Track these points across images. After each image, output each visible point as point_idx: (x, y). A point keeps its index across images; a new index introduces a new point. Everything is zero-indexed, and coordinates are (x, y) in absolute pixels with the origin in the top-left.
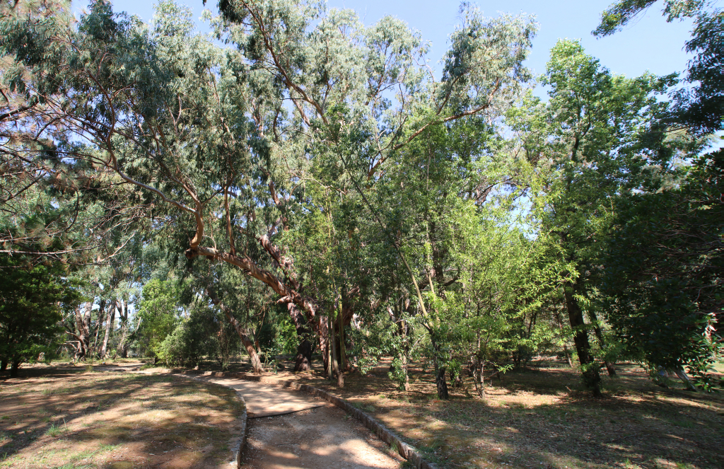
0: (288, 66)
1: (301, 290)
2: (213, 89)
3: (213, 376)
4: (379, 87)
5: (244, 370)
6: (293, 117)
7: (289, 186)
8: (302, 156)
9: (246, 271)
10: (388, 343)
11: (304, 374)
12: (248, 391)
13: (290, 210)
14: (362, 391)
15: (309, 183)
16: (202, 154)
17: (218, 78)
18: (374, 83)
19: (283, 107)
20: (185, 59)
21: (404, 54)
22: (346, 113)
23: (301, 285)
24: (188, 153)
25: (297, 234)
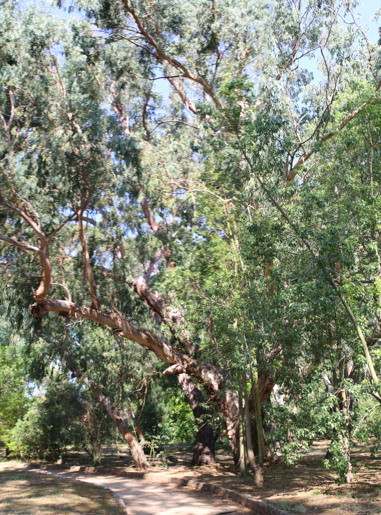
0: (157, 33)
1: (197, 355)
2: (55, 76)
3: (82, 472)
4: (294, 54)
5: (122, 465)
6: (170, 102)
7: (171, 204)
8: (186, 158)
9: (115, 331)
10: (324, 422)
11: (205, 469)
12: (128, 491)
13: (174, 239)
14: (288, 486)
15: (201, 196)
16: (44, 167)
17: (61, 60)
18: (286, 48)
19: (154, 90)
20: (16, 40)
21: (325, 9)
22: (248, 90)
23: (197, 347)
24: (25, 168)
25: (188, 273)
